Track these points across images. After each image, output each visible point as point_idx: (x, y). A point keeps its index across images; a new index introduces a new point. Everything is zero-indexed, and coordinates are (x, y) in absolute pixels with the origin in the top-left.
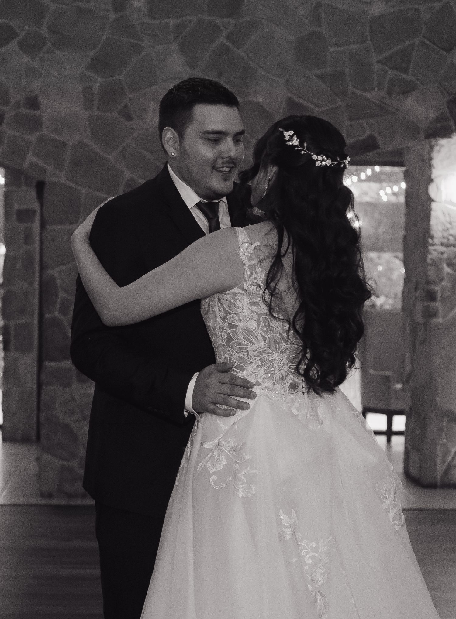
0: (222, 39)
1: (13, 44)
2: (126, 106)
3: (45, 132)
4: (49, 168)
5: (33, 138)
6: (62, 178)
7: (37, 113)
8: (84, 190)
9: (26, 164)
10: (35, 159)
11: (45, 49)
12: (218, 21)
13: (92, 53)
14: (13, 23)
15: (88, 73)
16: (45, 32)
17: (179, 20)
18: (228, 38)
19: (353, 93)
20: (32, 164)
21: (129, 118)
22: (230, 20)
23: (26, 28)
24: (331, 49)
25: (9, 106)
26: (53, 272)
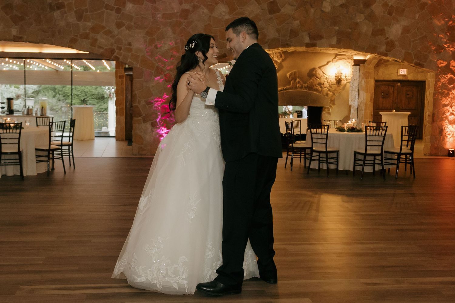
0: (183, 26)
1: (124, 28)
2: (156, 45)
3: (133, 52)
4: (134, 63)
5: (130, 54)
6: (138, 66)
7: (131, 47)
8: (144, 69)
9: (128, 62)
10: (130, 60)
11: (133, 29)
12: (182, 20)
13: (146, 30)
14: (124, 21)
15: (145, 36)
16: (133, 24)
17: (171, 20)
18: (185, 25)
19: (220, 41)
20: (130, 62)
21: (157, 48)
22: (185, 20)
23: (128, 23)
24: (213, 29)
25: (123, 45)
26: (136, 92)
